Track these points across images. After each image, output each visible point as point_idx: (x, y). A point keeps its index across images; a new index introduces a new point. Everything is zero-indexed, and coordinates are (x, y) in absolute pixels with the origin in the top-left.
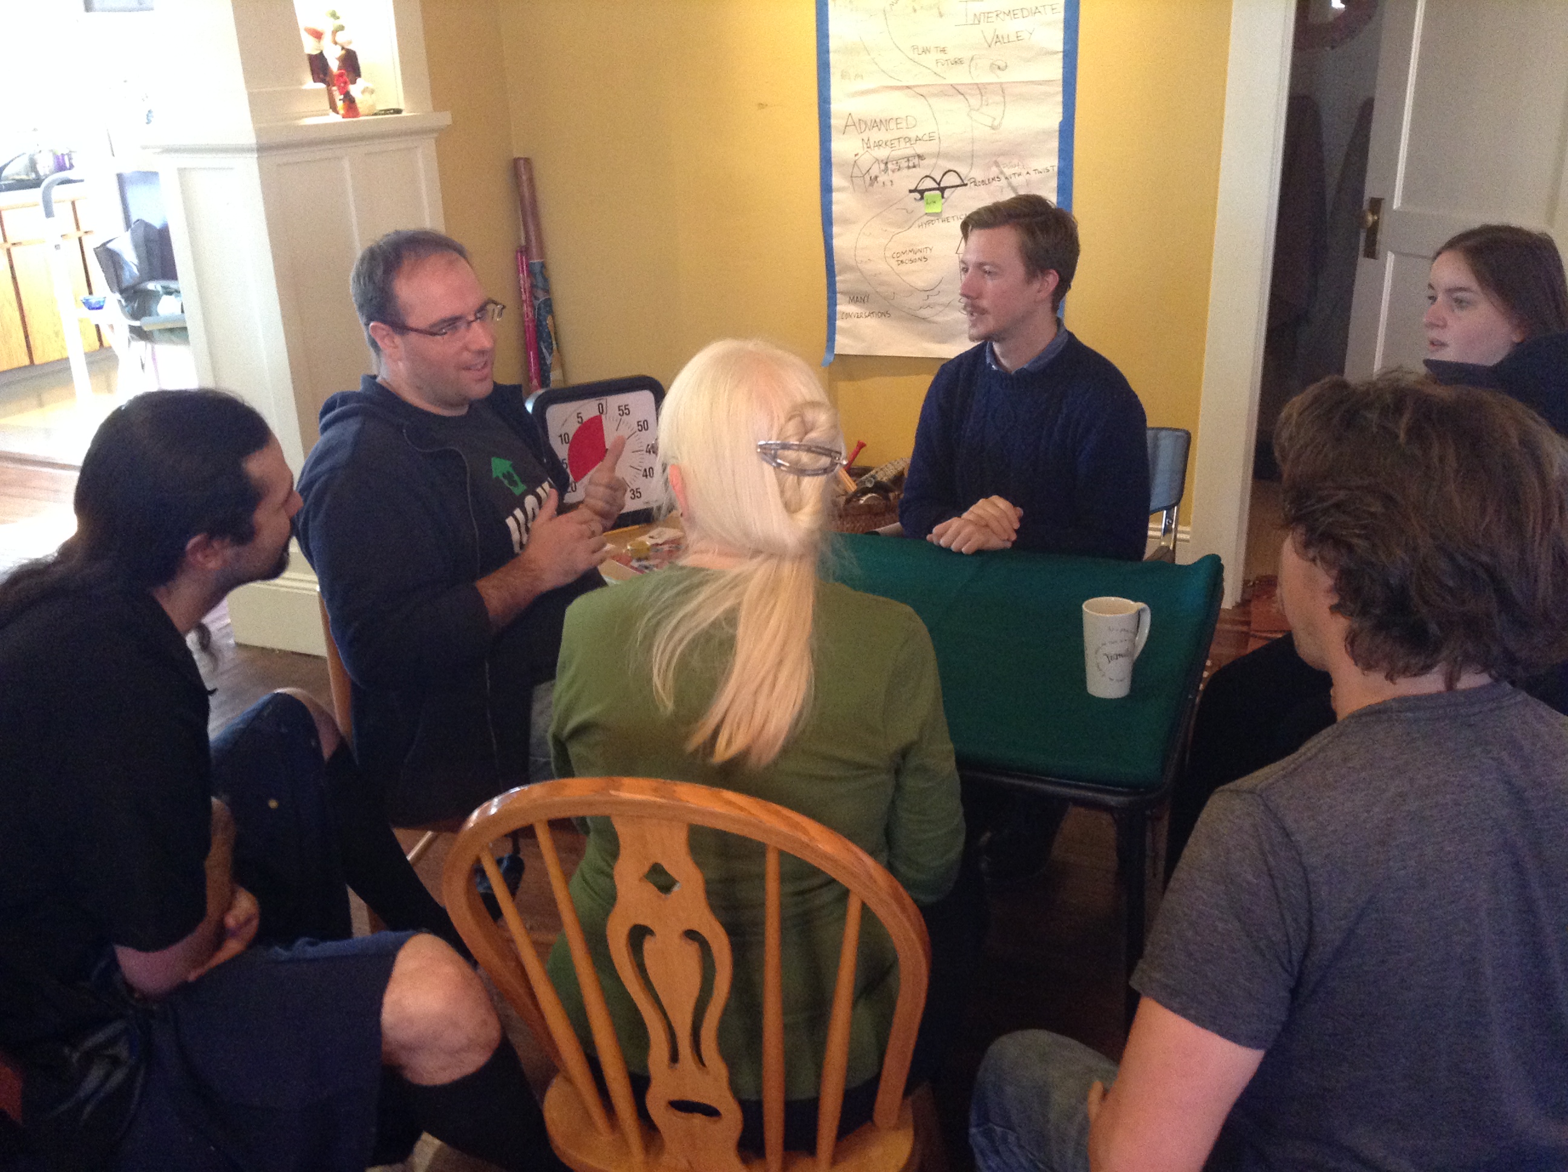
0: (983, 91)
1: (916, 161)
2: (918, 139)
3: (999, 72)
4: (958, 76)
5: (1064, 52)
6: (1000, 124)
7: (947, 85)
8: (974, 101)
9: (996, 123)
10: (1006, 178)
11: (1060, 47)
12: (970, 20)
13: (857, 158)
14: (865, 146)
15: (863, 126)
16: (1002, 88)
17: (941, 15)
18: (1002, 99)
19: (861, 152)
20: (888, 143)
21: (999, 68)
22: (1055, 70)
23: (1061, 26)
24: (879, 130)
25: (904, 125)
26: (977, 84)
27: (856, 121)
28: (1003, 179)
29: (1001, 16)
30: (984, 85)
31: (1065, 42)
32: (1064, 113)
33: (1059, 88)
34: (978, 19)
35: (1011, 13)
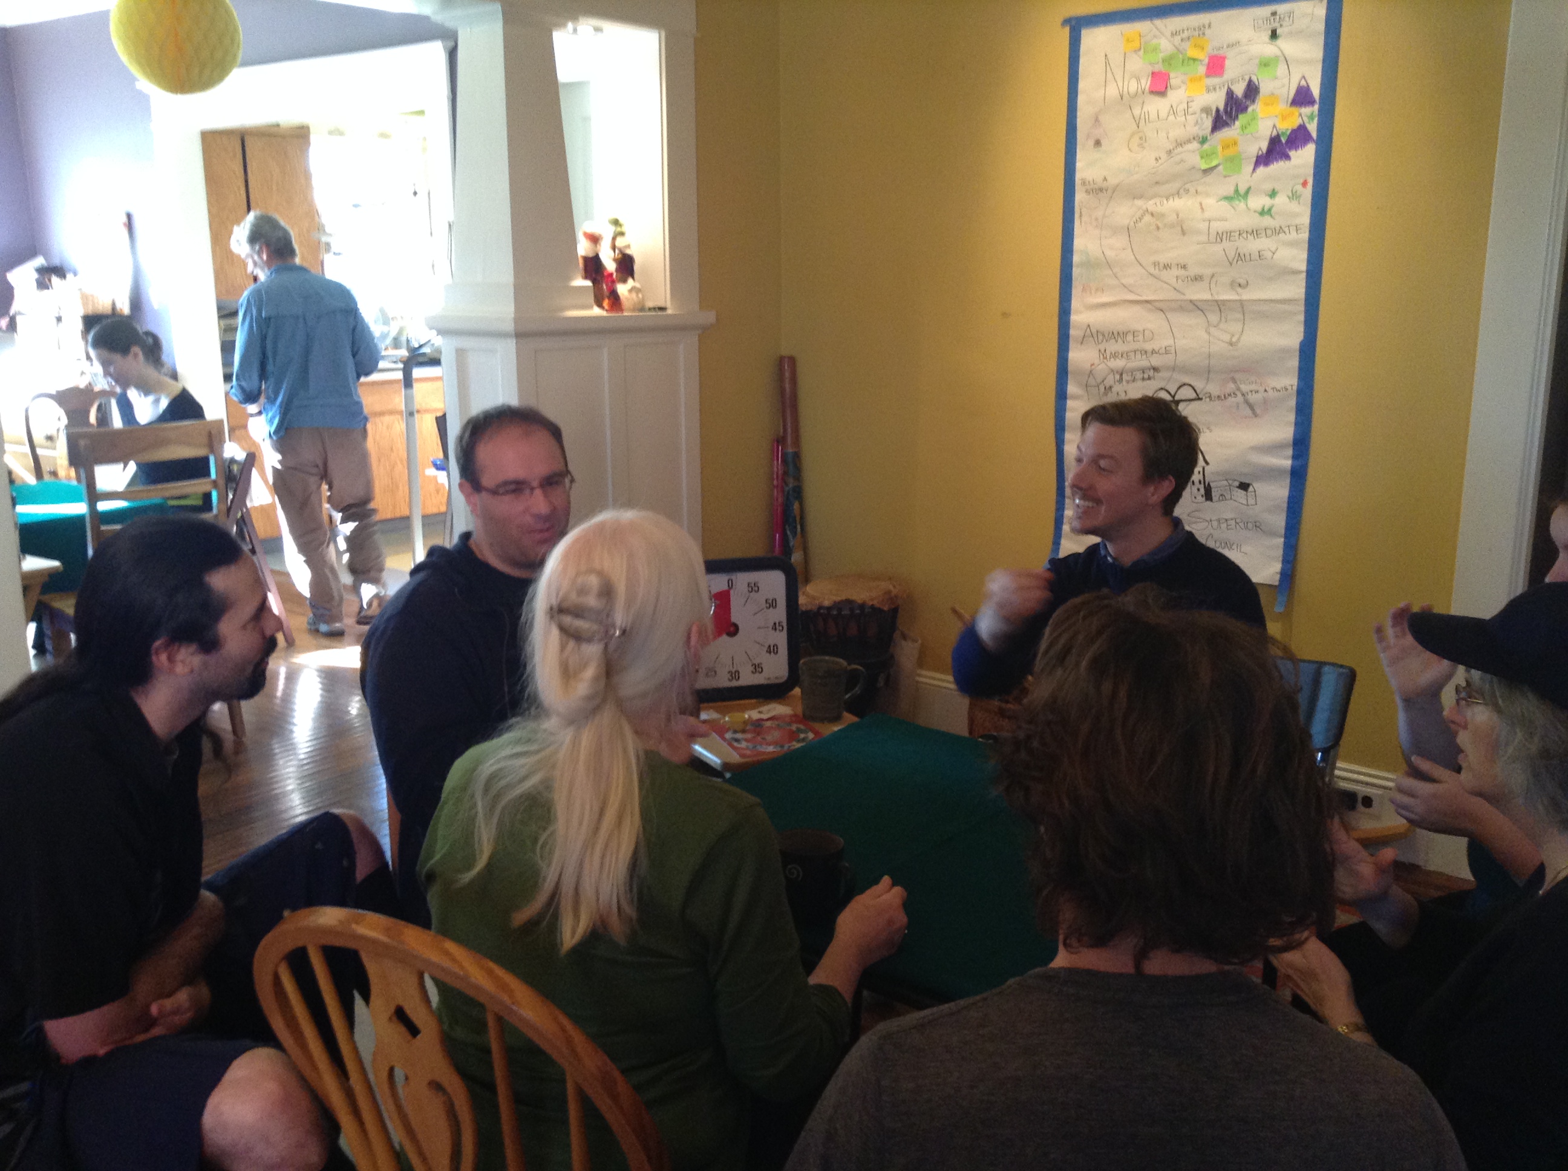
0: (1223, 308)
1: (1151, 373)
2: (1153, 352)
3: (1239, 290)
4: (1199, 293)
5: (1308, 272)
6: (1239, 339)
7: (1185, 301)
8: (1214, 318)
9: (1234, 340)
10: (1243, 395)
11: (1303, 267)
12: (1212, 238)
13: (1093, 367)
14: (1102, 356)
15: (1100, 337)
16: (1242, 306)
17: (1184, 233)
18: (1242, 317)
19: (1097, 362)
20: (1125, 355)
21: (1240, 286)
22: (1297, 289)
23: (1307, 246)
24: (1117, 341)
25: (1141, 338)
26: (1216, 301)
27: (1094, 331)
28: (1239, 396)
29: (1245, 235)
30: (1224, 302)
31: (1309, 262)
32: (1305, 332)
33: (1301, 308)
34: (1220, 237)
35: (1255, 233)
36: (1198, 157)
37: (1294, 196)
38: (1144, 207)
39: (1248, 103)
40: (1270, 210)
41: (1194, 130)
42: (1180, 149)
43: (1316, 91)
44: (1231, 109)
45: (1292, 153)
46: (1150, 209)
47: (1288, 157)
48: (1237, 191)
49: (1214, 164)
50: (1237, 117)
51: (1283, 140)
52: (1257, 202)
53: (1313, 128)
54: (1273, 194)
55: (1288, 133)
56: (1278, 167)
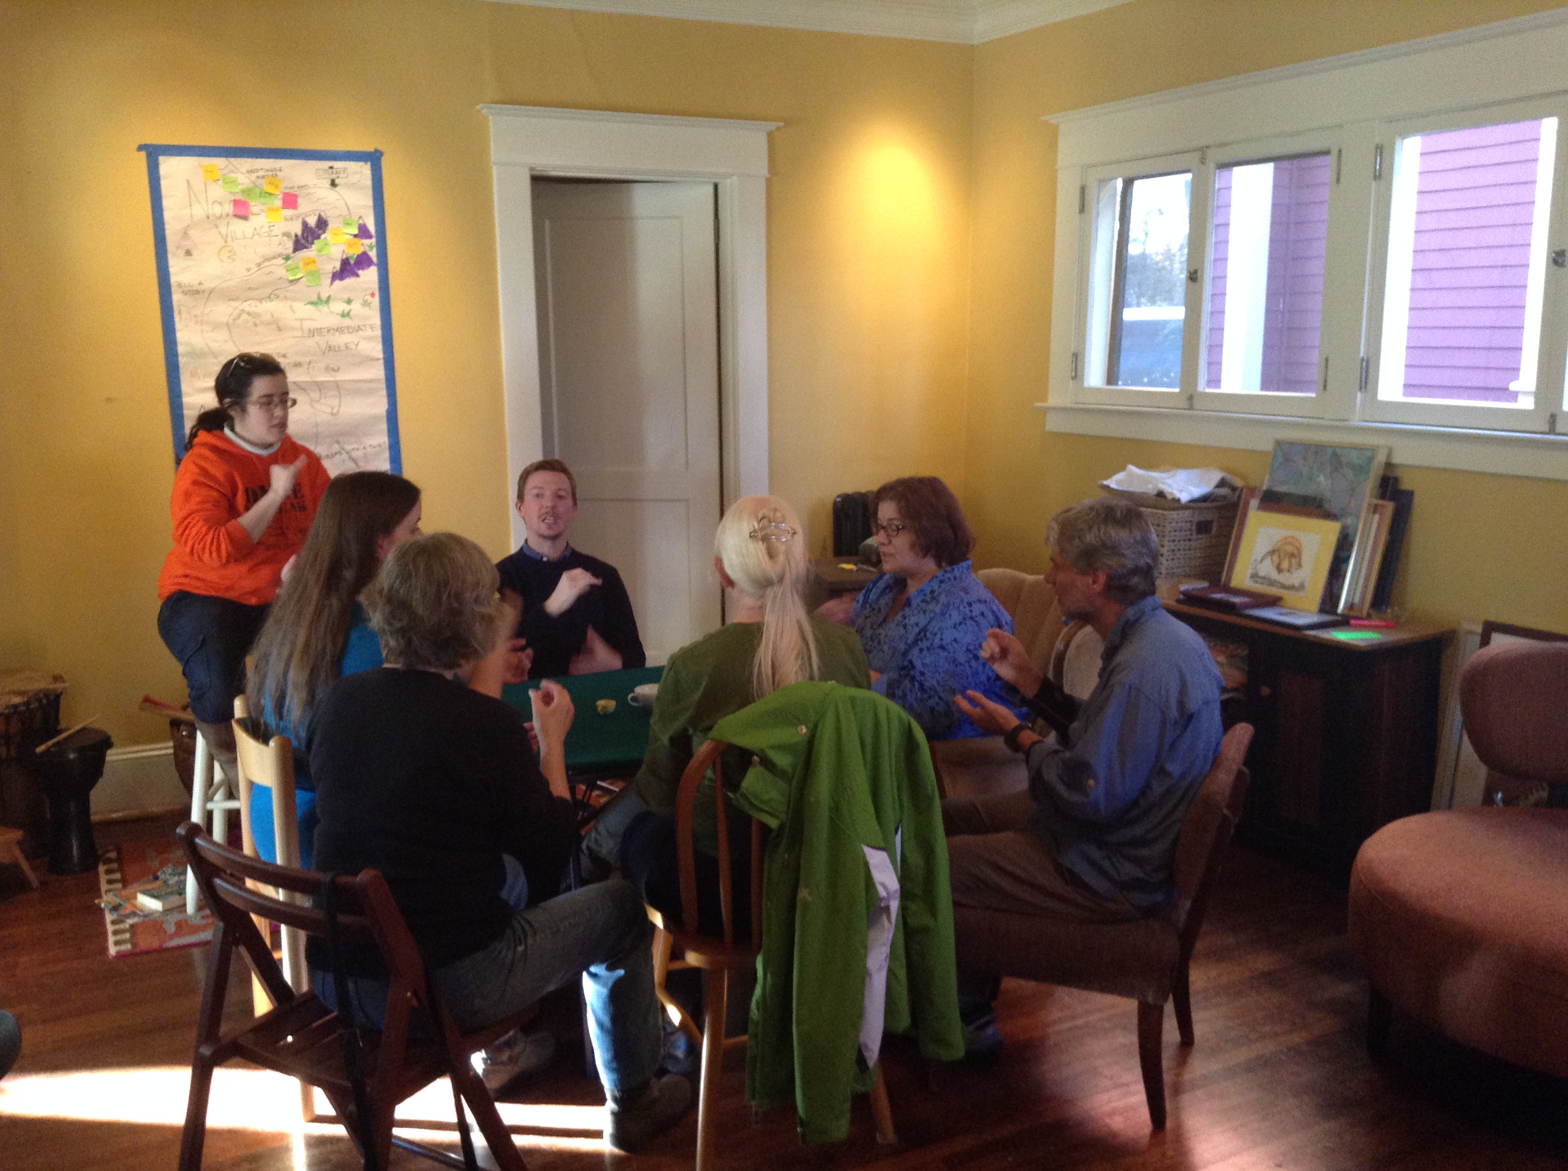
0: (321, 387)
3: (332, 373)
4: (298, 376)
5: (384, 358)
6: (338, 411)
8: (315, 395)
9: (335, 411)
10: (347, 453)
11: (381, 355)
12: (306, 334)
16: (337, 385)
17: (279, 329)
18: (337, 394)
21: (333, 370)
22: (378, 372)
23: (380, 340)
26: (315, 382)
28: (344, 454)
29: (332, 332)
30: (322, 382)
31: (384, 353)
32: (389, 402)
33: (383, 385)
34: (312, 333)
35: (340, 330)
36: (284, 271)
37: (366, 304)
38: (241, 308)
39: (320, 232)
40: (349, 313)
41: (280, 250)
42: (267, 263)
43: (372, 228)
44: (307, 236)
45: (360, 272)
46: (247, 309)
47: (358, 276)
48: (319, 298)
49: (298, 276)
50: (312, 243)
51: (352, 262)
52: (339, 307)
53: (373, 254)
54: (349, 302)
55: (355, 256)
56: (350, 281)
